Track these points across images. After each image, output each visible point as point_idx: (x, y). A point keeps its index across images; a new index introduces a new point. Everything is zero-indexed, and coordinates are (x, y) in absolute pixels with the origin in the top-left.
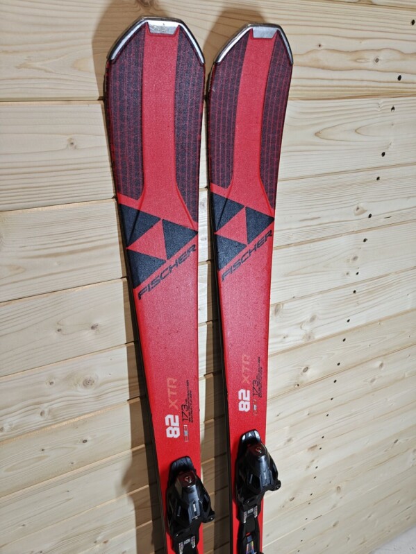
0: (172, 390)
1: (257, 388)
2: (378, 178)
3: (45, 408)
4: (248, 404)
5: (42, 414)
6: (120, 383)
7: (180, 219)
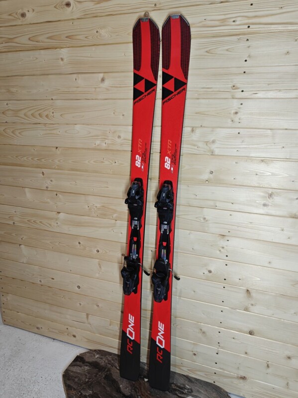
0: (140, 145)
1: (174, 159)
2: (244, 72)
3: (107, 141)
4: (169, 166)
5: (106, 143)
6: (128, 141)
7: (152, 80)
